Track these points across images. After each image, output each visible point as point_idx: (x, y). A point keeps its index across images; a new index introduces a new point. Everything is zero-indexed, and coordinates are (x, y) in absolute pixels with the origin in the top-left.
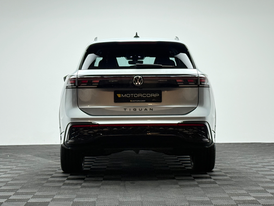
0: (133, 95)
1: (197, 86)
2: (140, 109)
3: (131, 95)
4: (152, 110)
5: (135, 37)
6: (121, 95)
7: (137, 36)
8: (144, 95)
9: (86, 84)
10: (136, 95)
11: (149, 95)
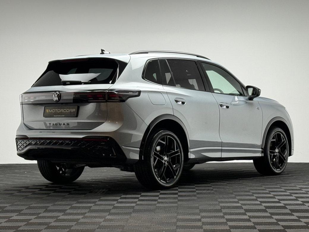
0: (57, 110)
1: (105, 101)
2: (60, 124)
3: (55, 110)
4: (69, 125)
5: (101, 54)
6: (49, 111)
7: (102, 53)
8: (65, 111)
10: (59, 111)
11: (68, 111)
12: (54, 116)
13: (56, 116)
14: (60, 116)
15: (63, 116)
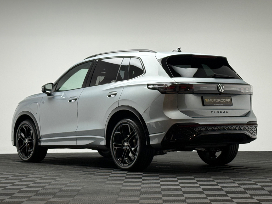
0: (215, 100)
2: (221, 112)
3: (214, 100)
6: (208, 100)
8: (222, 100)
9: (183, 90)
10: (217, 100)
11: (224, 100)
12: (215, 105)
13: (216, 105)
14: (219, 105)
15: (223, 105)
